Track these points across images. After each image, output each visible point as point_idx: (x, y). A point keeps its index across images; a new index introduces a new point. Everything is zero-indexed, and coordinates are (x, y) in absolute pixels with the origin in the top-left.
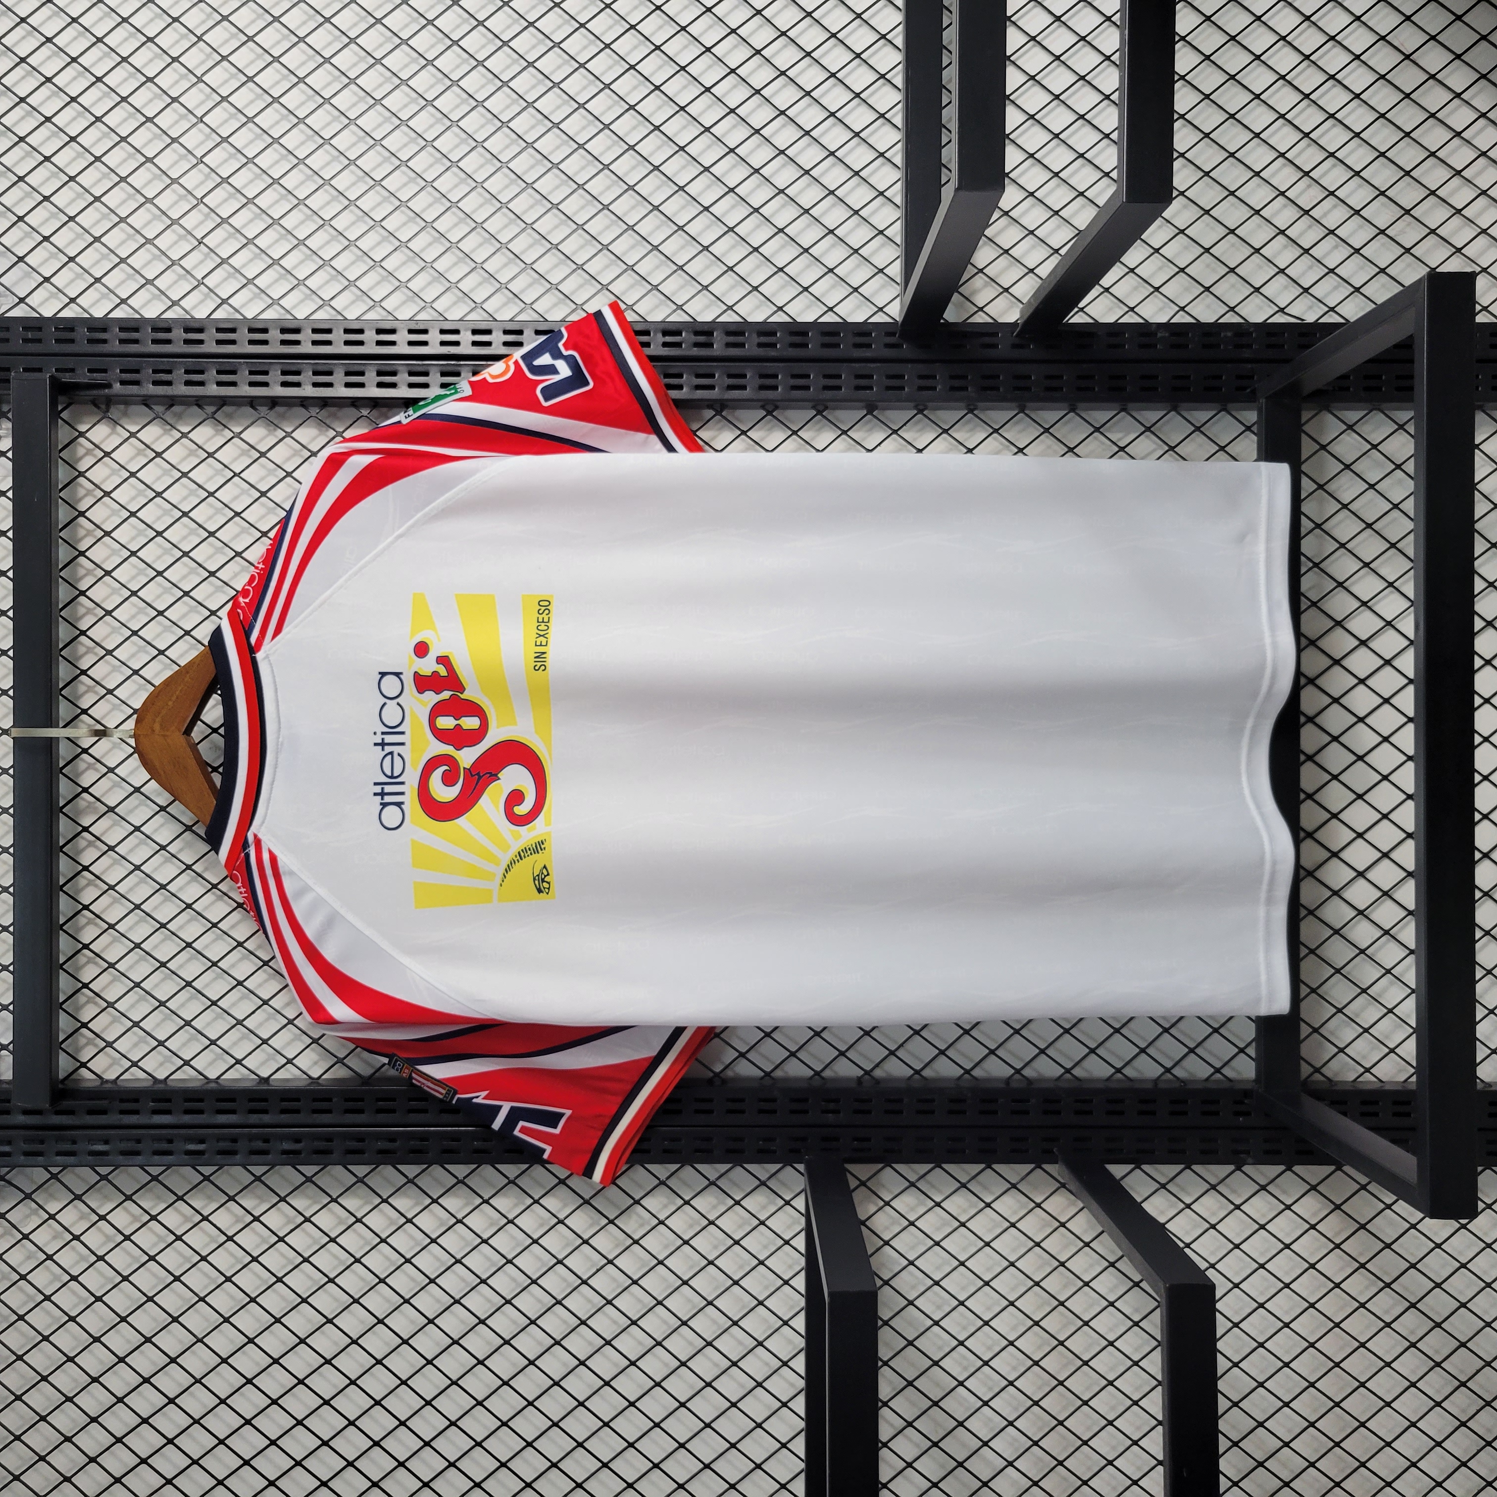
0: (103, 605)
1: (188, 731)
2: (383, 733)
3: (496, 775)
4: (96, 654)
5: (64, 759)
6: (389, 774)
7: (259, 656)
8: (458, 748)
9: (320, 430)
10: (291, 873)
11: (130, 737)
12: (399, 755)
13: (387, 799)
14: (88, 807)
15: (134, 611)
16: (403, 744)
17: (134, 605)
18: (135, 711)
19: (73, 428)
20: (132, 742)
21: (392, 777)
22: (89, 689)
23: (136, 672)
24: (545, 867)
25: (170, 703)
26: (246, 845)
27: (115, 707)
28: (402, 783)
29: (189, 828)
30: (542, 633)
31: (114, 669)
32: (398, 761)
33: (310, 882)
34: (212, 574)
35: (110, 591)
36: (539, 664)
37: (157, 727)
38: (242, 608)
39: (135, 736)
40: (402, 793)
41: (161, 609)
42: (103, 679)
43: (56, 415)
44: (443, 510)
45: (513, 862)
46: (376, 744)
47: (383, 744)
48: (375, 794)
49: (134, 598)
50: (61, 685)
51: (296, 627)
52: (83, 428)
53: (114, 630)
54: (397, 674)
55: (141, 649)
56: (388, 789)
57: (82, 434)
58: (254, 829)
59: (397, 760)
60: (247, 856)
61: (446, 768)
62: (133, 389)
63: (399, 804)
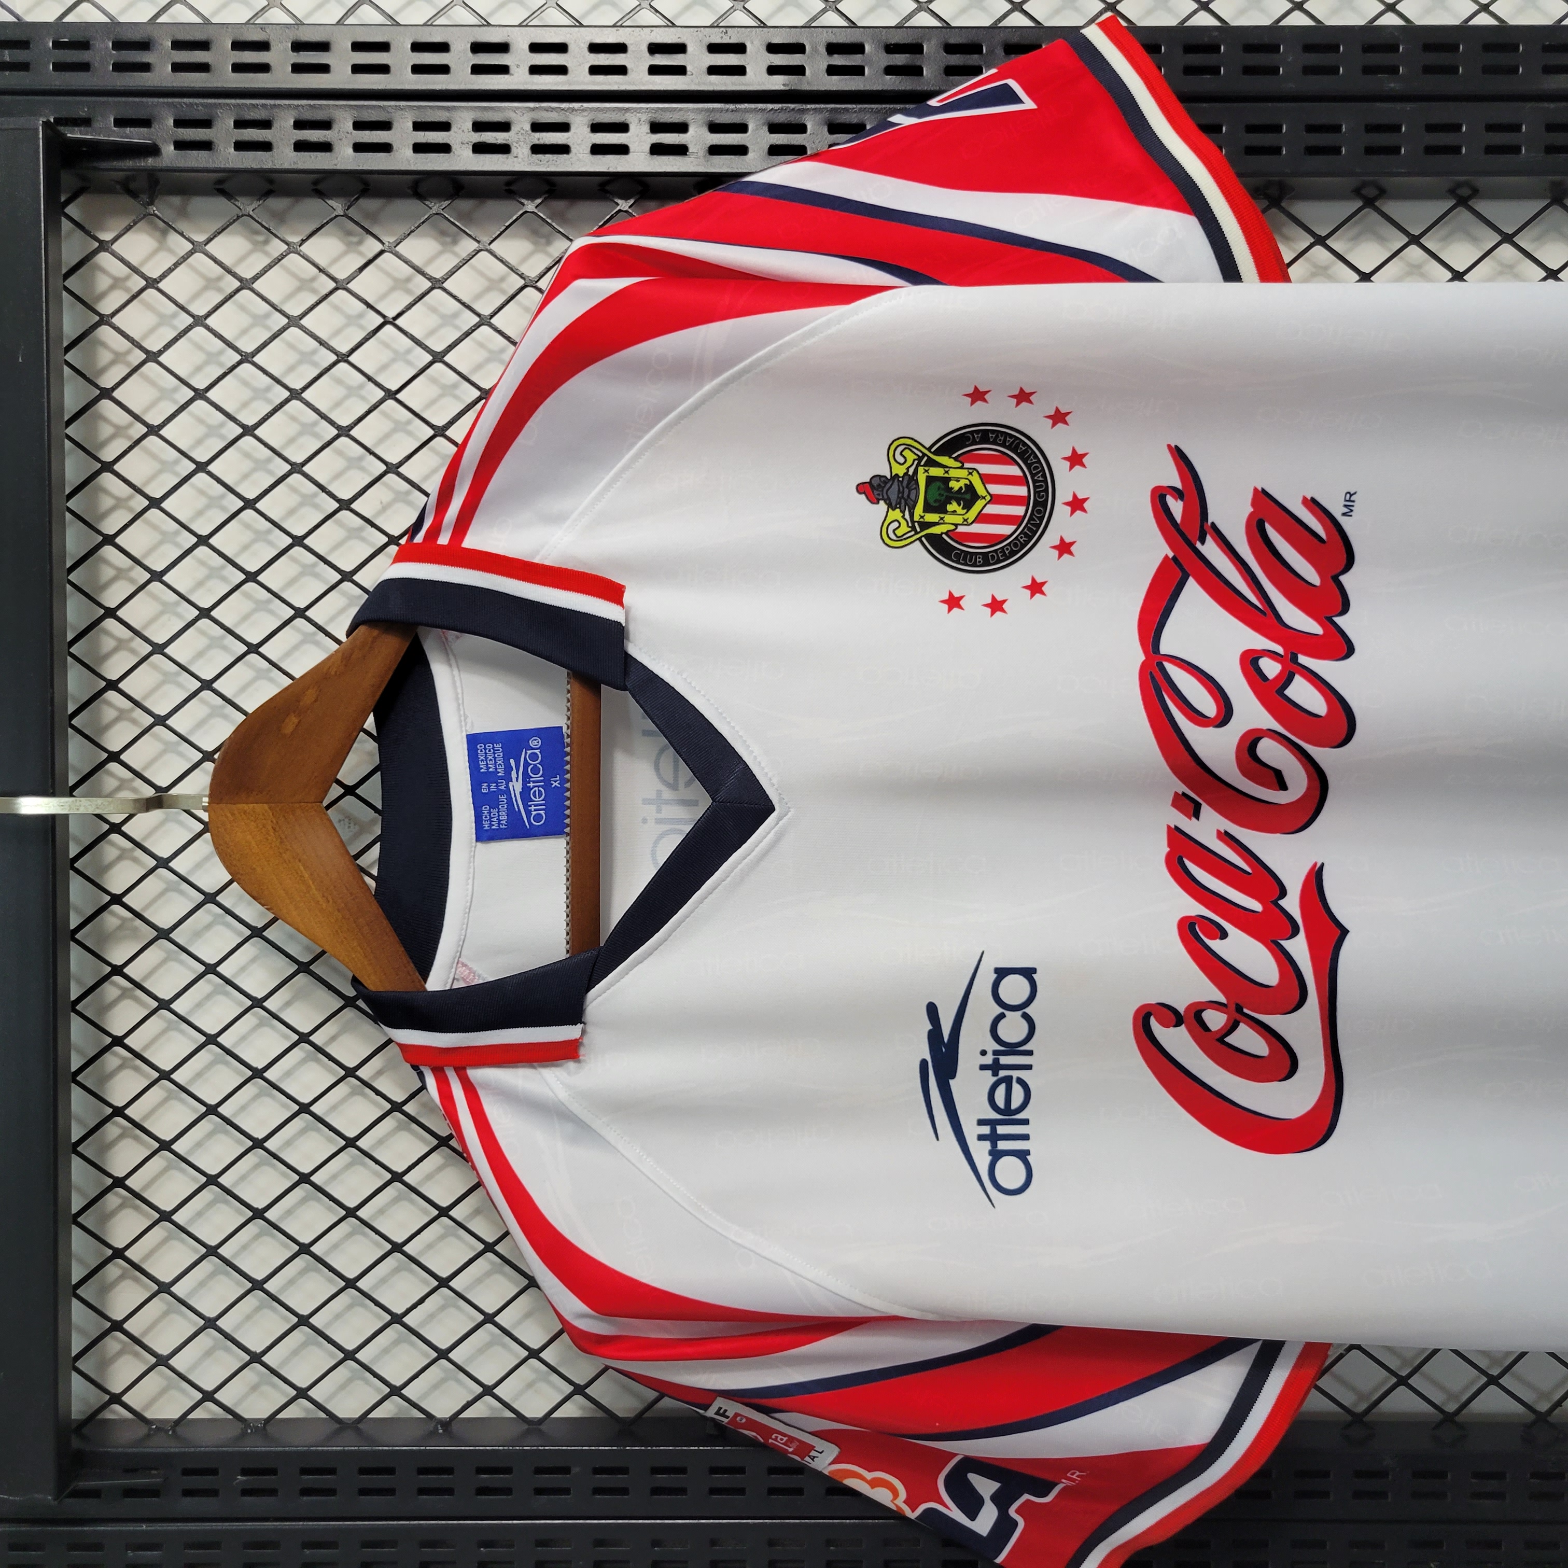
0: (146, 562)
4: (133, 652)
5: (78, 841)
9: (535, 243)
14: (119, 928)
15: (202, 573)
17: (202, 563)
19: (88, 233)
22: (122, 715)
31: (167, 679)
34: (345, 505)
35: (156, 537)
41: (252, 568)
42: (147, 696)
43: (56, 209)
49: (203, 550)
50: (71, 709)
52: (106, 236)
53: (166, 609)
55: (214, 643)
57: (104, 246)
62: (197, 159)
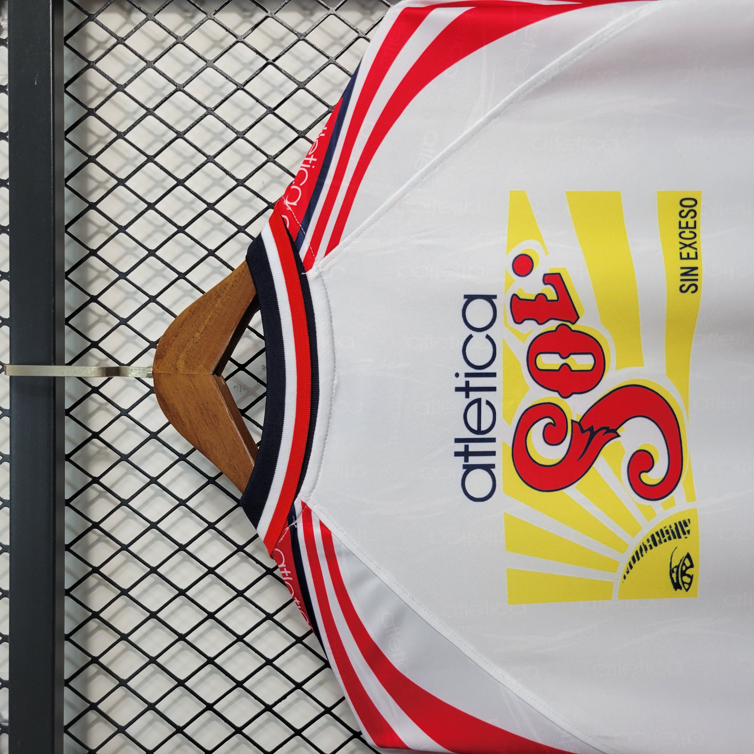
1: (218, 371)
2: (468, 375)
3: (615, 431)
6: (475, 427)
7: (311, 274)
8: (565, 396)
10: (349, 554)
11: (149, 376)
12: (488, 403)
13: (473, 460)
16: (493, 389)
18: (153, 345)
20: (151, 382)
21: (479, 432)
23: (153, 299)
24: (688, 556)
25: (197, 335)
26: (292, 516)
27: (128, 340)
28: (493, 440)
29: (212, 481)
30: (688, 242)
32: (486, 411)
33: (372, 566)
36: (687, 284)
37: (181, 364)
38: (288, 213)
39: (154, 375)
40: (493, 453)
44: (553, 79)
45: (643, 549)
46: (458, 389)
47: (467, 389)
48: (457, 454)
51: (357, 236)
54: (490, 298)
56: (473, 447)
58: (301, 497)
59: (485, 409)
60: (294, 531)
61: (548, 420)
63: (488, 468)
